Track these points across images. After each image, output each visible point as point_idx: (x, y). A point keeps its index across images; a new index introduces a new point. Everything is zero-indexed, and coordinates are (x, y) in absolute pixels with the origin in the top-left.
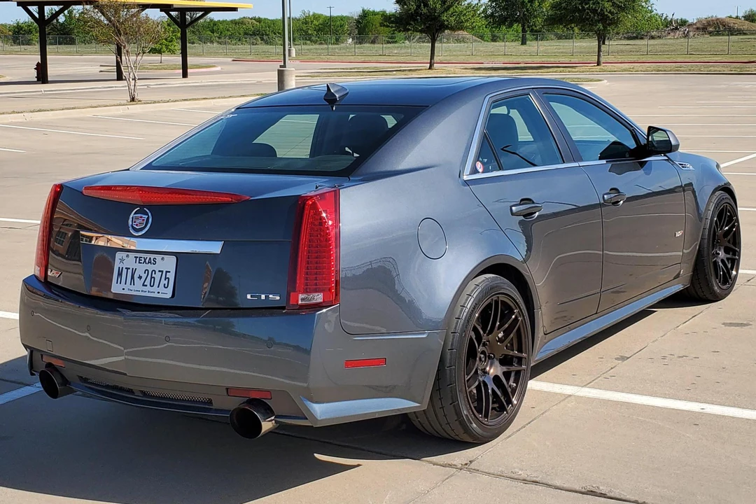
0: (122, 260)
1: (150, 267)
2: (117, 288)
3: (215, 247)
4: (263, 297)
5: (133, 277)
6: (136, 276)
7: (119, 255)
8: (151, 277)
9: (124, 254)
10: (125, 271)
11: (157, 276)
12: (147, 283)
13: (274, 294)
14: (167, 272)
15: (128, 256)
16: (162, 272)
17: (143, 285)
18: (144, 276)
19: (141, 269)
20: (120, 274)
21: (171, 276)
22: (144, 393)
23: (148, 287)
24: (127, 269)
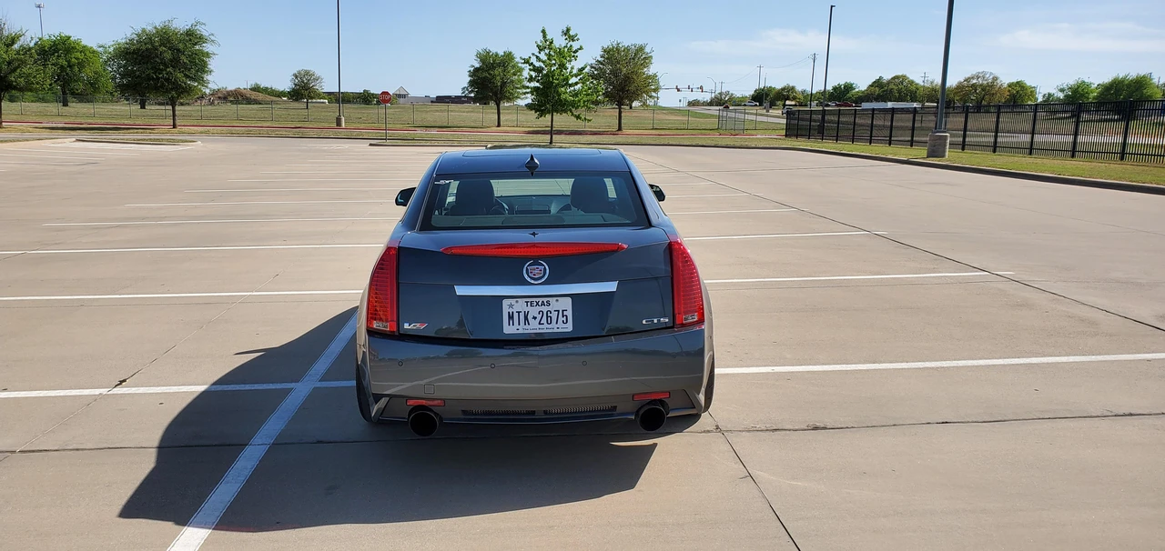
0: (511, 306)
1: (545, 309)
2: (509, 329)
3: (611, 287)
4: (655, 321)
5: (526, 318)
6: (530, 317)
7: (506, 303)
8: (547, 317)
9: (513, 301)
10: (516, 315)
11: (554, 315)
12: (544, 320)
13: (665, 317)
14: (563, 311)
15: (517, 302)
16: (558, 311)
17: (540, 324)
18: (539, 317)
19: (534, 311)
20: (511, 317)
21: (569, 313)
22: (545, 412)
23: (546, 325)
24: (519, 312)
